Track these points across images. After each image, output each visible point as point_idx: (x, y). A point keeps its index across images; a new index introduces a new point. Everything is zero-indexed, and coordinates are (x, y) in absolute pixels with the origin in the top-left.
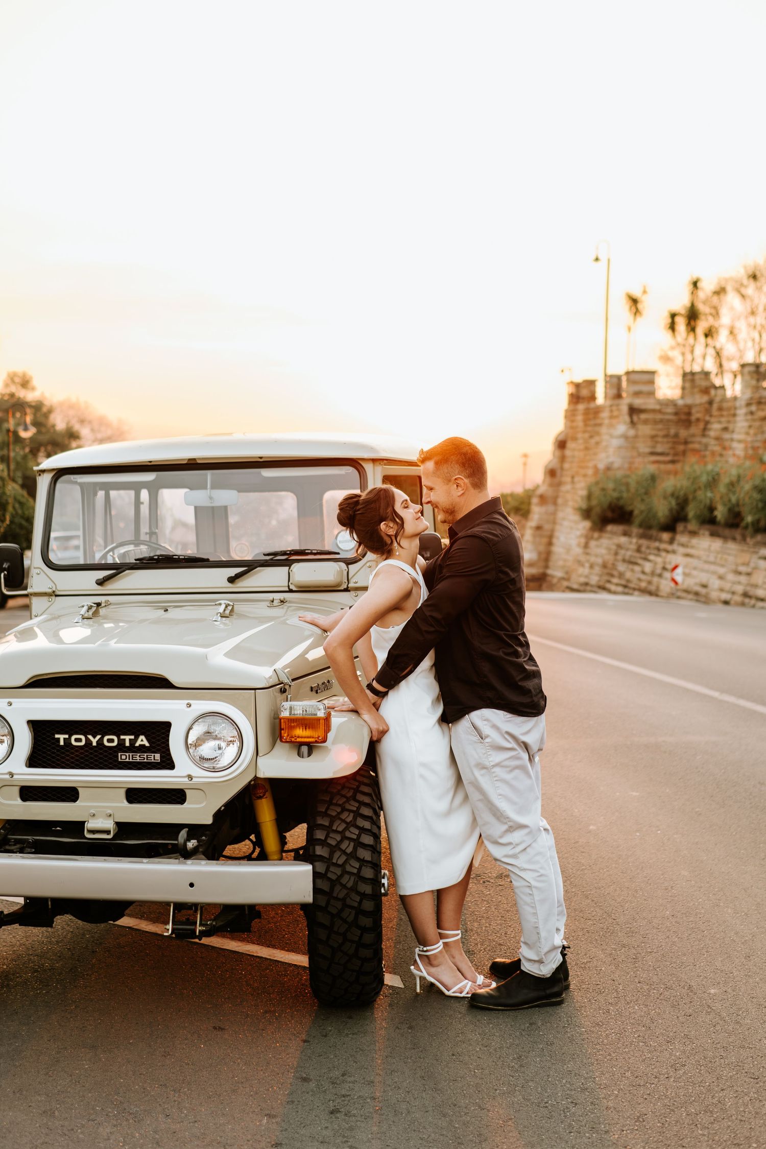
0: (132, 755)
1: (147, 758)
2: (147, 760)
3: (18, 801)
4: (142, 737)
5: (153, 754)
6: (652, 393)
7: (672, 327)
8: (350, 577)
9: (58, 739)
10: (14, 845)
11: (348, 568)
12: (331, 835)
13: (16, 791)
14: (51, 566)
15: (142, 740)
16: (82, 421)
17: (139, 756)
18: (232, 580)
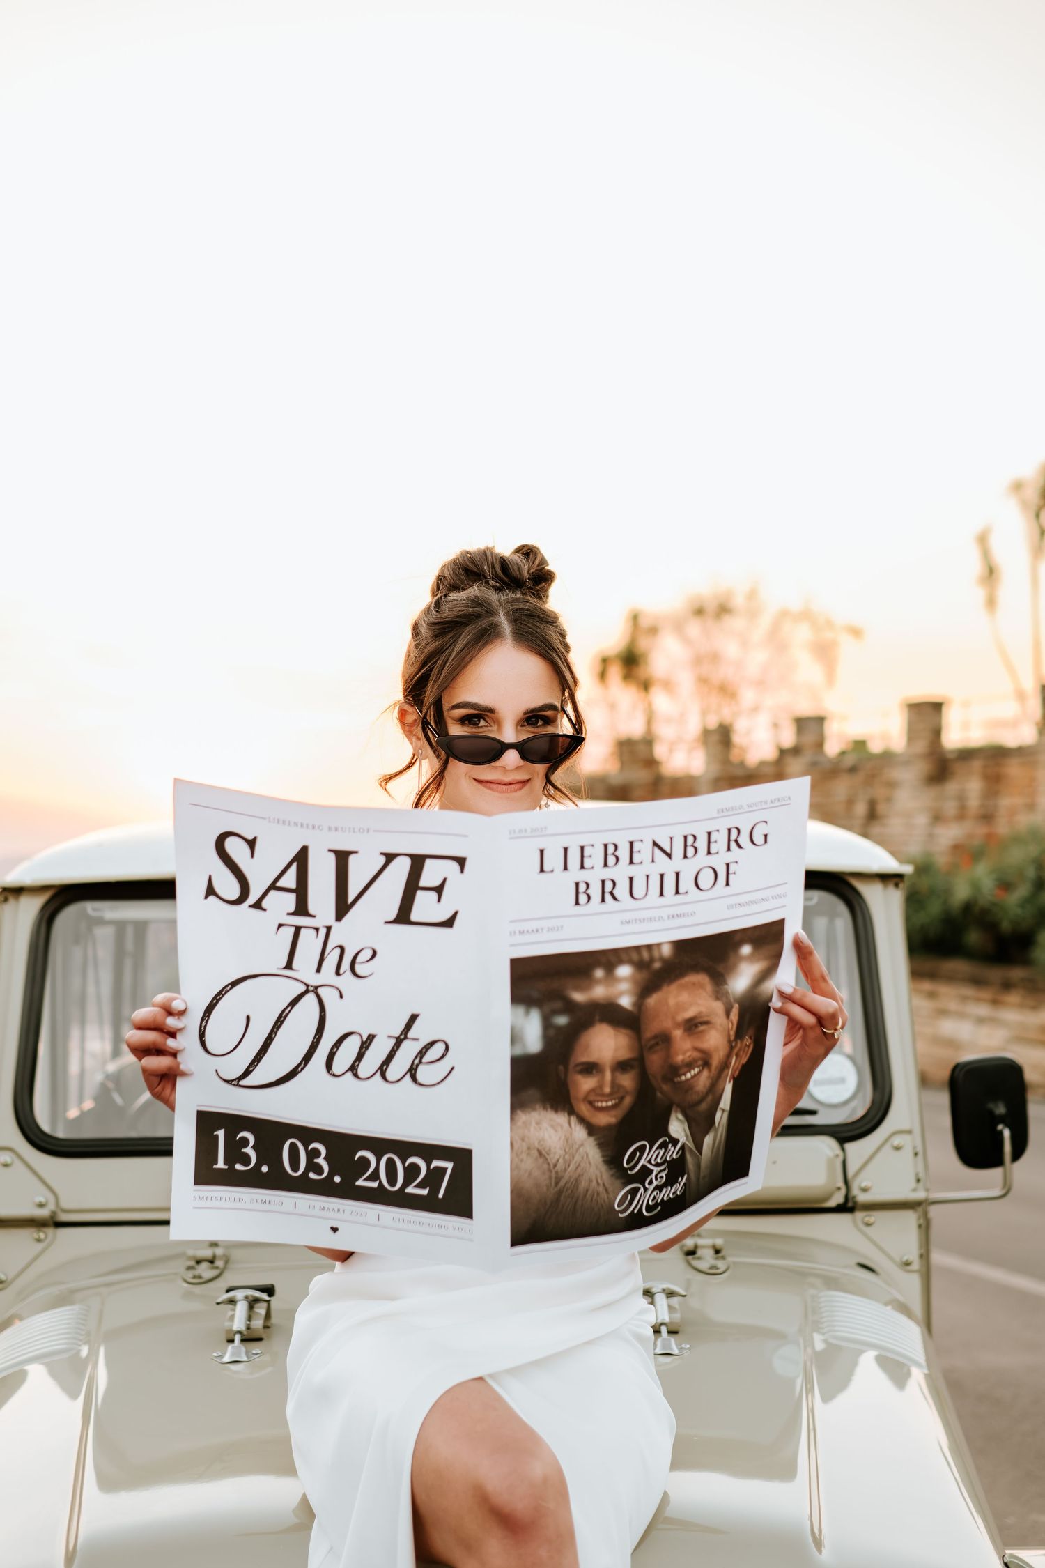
8: (850, 1173)
11: (843, 1150)
14: (43, 1144)
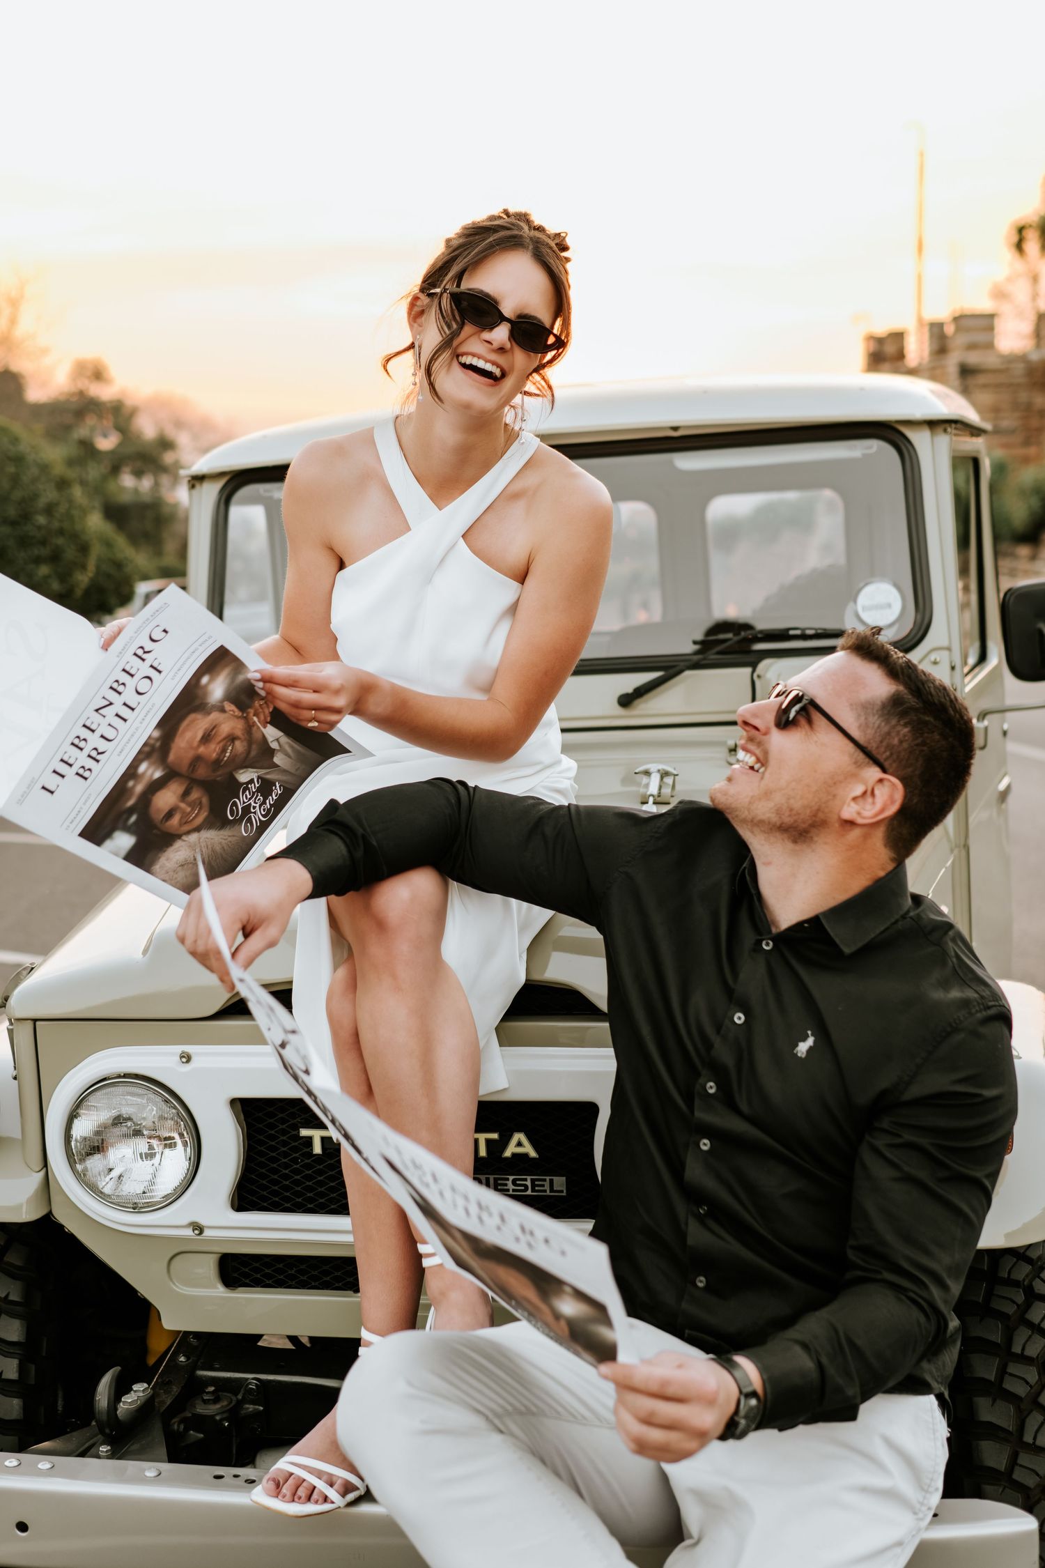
0: (495, 1180)
1: (533, 1185)
2: (533, 1190)
3: (218, 1288)
4: (519, 1136)
5: (548, 1178)
6: (990, 346)
7: (1019, 246)
9: (309, 1140)
10: (216, 1401)
12: (1012, 1368)
13: (209, 1268)
15: (519, 1144)
16: (179, 424)
17: (514, 1182)
18: (626, 701)
